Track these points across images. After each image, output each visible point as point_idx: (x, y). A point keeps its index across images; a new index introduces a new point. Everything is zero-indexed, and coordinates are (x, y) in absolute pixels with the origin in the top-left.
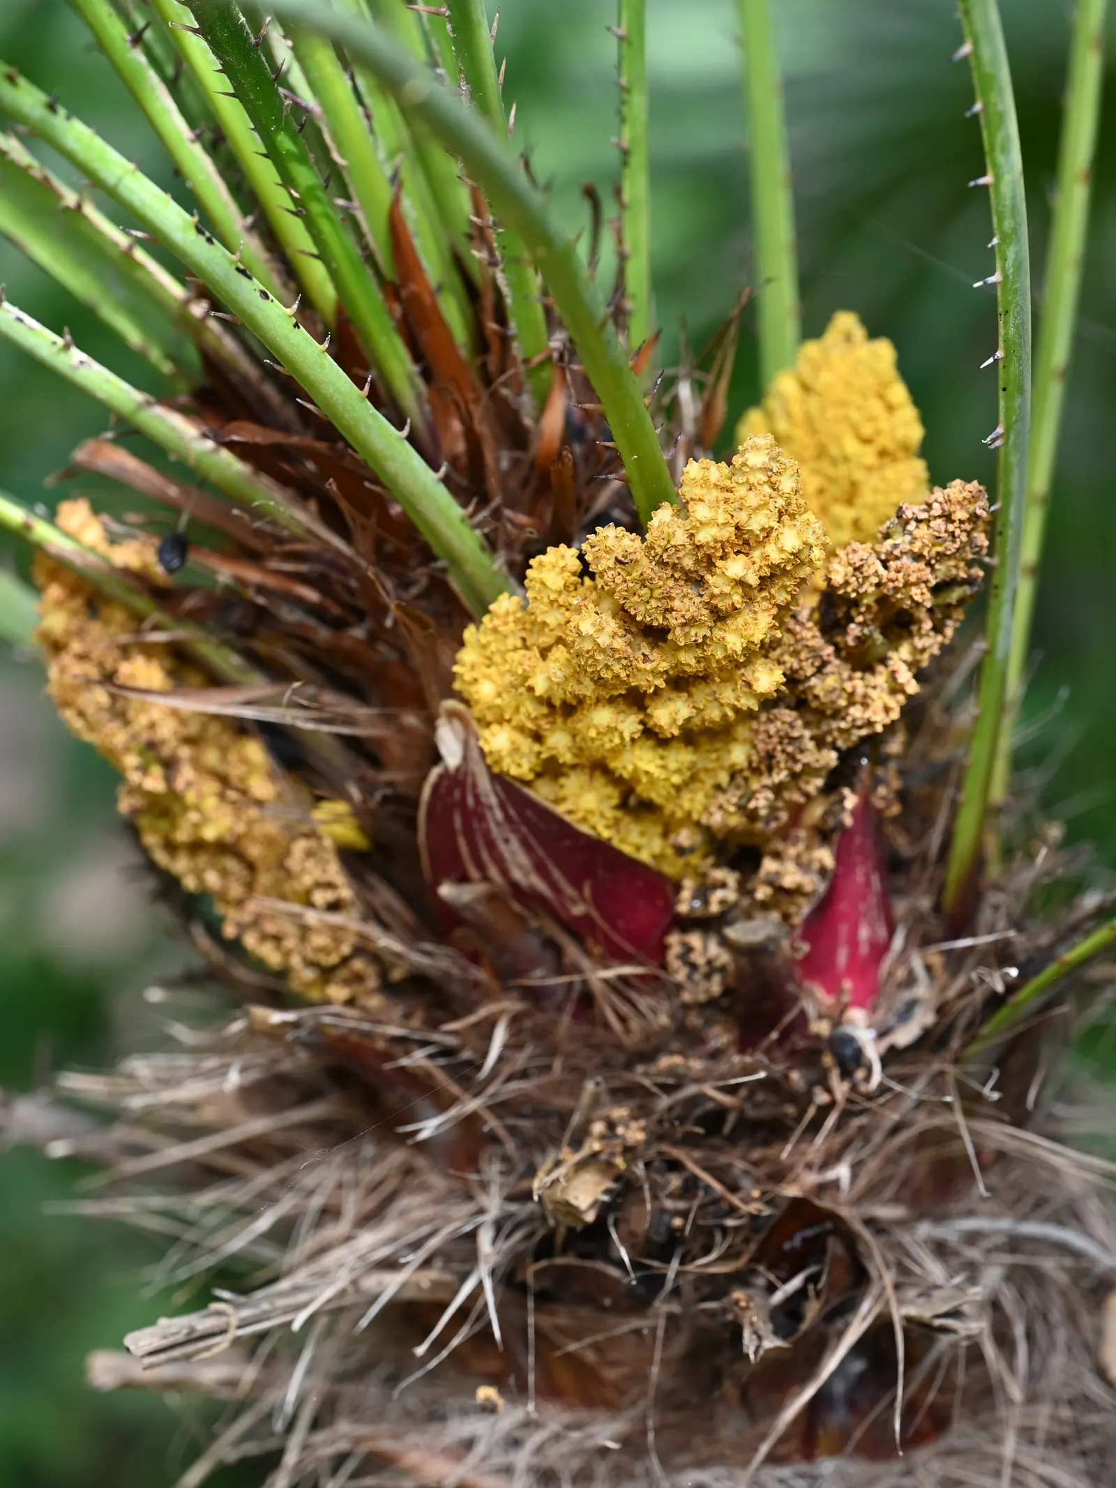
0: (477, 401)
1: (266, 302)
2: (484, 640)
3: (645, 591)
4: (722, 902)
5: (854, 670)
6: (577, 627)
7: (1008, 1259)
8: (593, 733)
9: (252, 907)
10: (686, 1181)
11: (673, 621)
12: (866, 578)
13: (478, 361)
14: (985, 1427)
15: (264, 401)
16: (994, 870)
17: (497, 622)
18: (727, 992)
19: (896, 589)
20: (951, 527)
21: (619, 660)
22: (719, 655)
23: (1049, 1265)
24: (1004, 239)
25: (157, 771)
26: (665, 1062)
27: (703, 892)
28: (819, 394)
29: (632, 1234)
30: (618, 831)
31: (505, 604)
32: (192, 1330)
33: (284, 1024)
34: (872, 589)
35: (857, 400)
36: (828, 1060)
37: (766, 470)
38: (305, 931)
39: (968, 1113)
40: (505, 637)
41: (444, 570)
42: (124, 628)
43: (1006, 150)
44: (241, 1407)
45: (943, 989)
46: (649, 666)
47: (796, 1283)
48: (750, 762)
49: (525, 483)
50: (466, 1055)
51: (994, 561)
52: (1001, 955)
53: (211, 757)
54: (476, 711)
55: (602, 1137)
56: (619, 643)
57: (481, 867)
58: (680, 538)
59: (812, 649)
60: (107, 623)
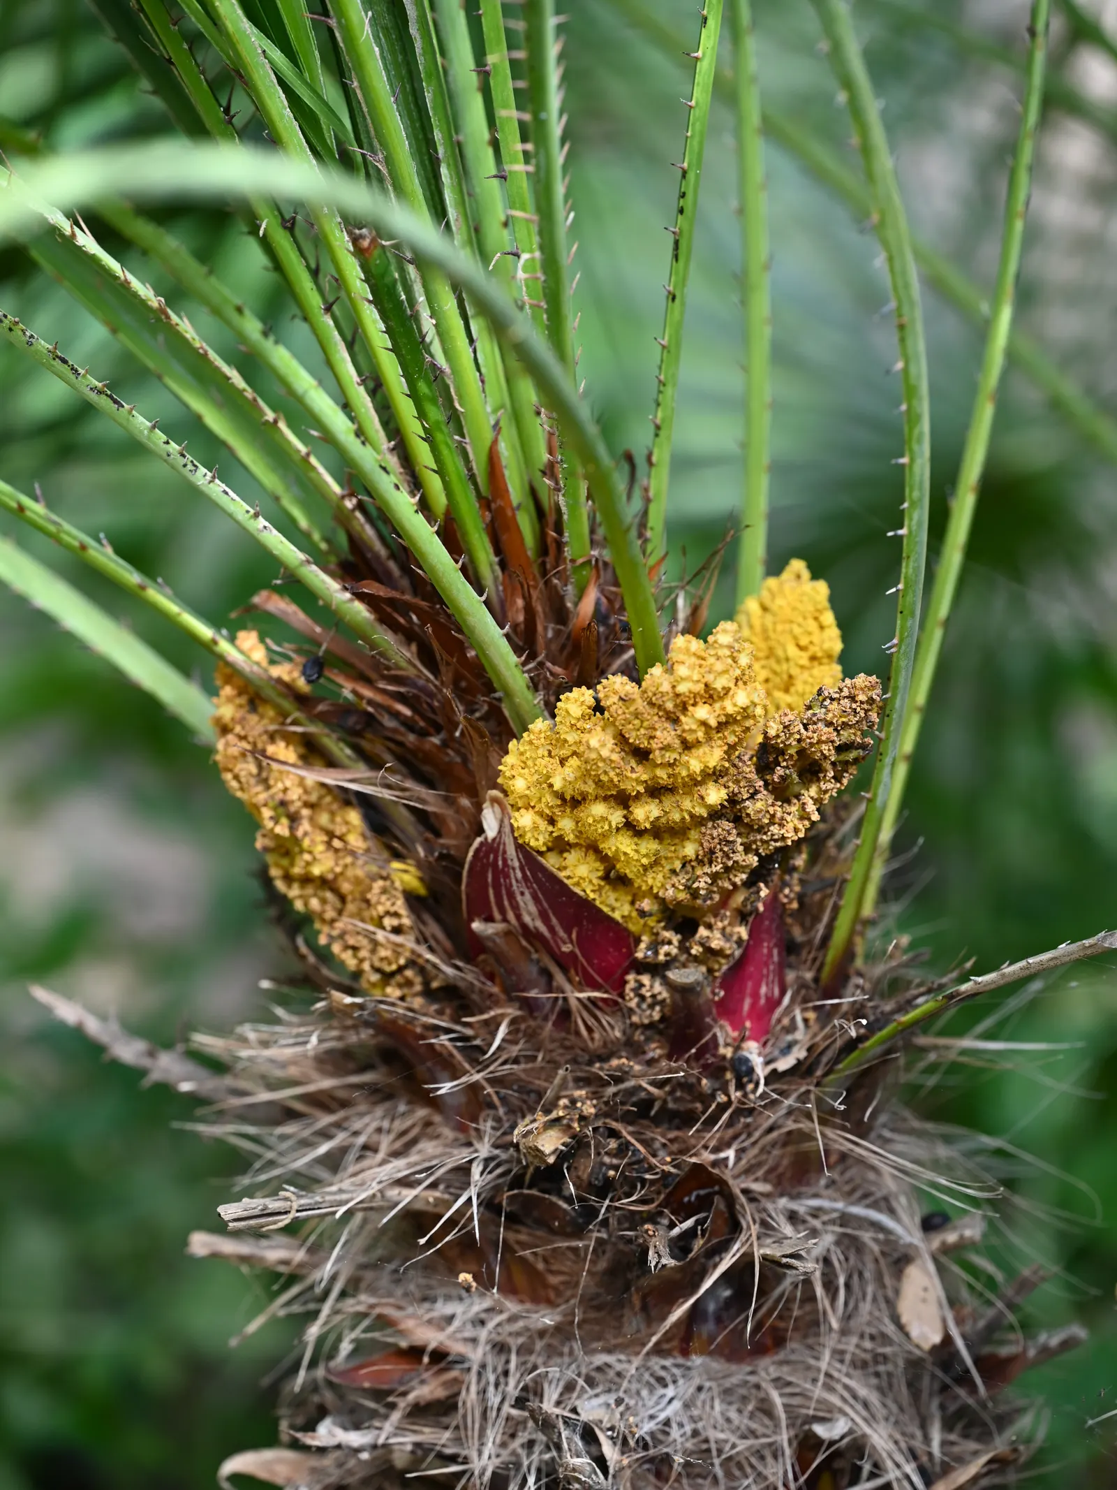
0: (535, 587)
1: (397, 493)
2: (522, 749)
3: (637, 722)
4: (667, 954)
5: (776, 799)
6: (587, 742)
7: (838, 1229)
8: (590, 820)
9: (339, 925)
10: (620, 1145)
11: (655, 745)
12: (791, 734)
13: (540, 560)
14: (811, 1348)
15: (388, 573)
16: (859, 963)
17: (532, 737)
18: (663, 1019)
19: (812, 745)
20: (854, 706)
21: (614, 769)
22: (684, 773)
23: (866, 1236)
24: (913, 504)
25: (284, 821)
26: (615, 1062)
27: (655, 945)
28: (774, 615)
29: (578, 1177)
30: (600, 895)
31: (540, 725)
32: (266, 1208)
33: (353, 1005)
34: (794, 743)
35: (800, 620)
36: (729, 1075)
37: (730, 647)
38: (375, 944)
39: (823, 1122)
40: (537, 748)
41: (499, 700)
42: (272, 721)
43: (920, 441)
44: (292, 1279)
45: (815, 1035)
46: (634, 776)
47: (689, 1223)
48: (697, 856)
49: (563, 647)
50: (477, 1042)
51: (883, 735)
52: (857, 1012)
53: (324, 819)
54: (511, 799)
55: (566, 1107)
56: (615, 757)
57: (503, 911)
58: (666, 687)
59: (749, 780)
60: (262, 717)
